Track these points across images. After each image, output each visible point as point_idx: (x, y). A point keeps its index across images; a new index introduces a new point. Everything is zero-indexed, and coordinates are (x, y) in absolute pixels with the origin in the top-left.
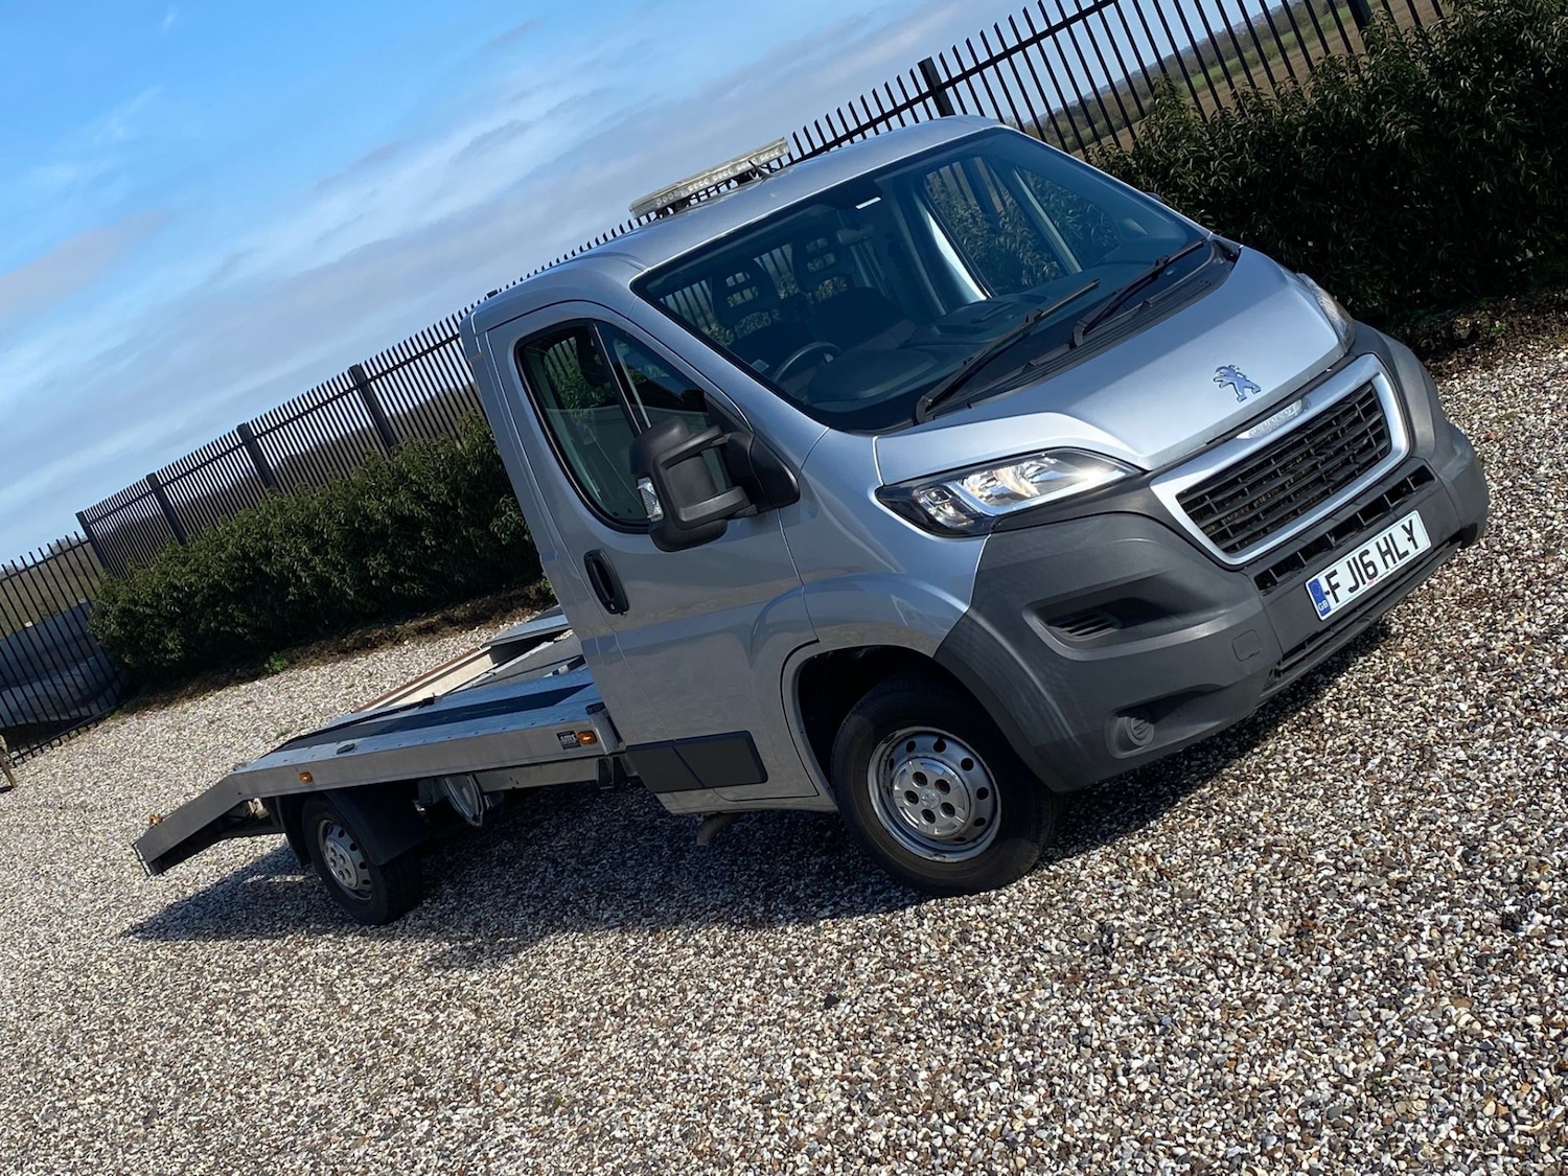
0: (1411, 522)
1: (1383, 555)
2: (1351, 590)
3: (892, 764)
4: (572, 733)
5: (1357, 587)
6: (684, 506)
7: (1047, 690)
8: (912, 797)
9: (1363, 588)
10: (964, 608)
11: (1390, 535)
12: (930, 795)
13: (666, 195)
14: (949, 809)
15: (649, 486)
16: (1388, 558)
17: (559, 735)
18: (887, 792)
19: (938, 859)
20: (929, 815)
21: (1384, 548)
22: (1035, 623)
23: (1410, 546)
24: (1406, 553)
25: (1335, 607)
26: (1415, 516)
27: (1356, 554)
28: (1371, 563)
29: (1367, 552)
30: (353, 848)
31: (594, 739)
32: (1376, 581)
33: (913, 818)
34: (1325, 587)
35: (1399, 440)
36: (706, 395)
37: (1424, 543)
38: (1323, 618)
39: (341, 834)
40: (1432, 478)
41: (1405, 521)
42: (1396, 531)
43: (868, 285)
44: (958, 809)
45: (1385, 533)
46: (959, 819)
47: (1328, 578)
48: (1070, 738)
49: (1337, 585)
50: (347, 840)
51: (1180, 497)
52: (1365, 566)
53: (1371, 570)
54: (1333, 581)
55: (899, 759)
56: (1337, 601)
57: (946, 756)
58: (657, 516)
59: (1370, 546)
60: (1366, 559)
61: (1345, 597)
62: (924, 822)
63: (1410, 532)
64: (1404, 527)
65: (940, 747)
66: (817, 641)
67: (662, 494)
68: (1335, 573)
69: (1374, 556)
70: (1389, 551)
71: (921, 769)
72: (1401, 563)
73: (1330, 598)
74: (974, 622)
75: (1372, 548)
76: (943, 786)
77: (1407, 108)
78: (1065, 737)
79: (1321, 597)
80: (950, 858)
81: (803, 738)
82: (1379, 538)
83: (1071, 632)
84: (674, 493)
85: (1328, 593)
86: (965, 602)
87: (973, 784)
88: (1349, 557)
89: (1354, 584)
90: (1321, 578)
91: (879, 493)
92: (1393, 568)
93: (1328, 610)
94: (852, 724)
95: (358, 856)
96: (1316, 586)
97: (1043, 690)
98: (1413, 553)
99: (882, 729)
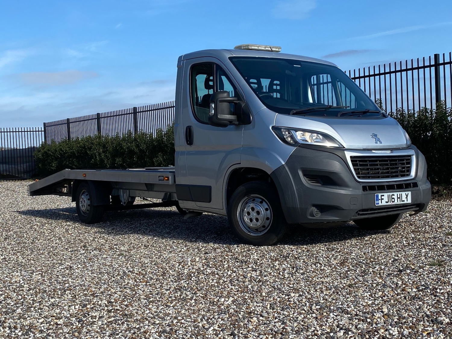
0: (408, 194)
1: (398, 198)
3: (247, 203)
4: (163, 176)
5: (388, 202)
6: (220, 114)
7: (297, 192)
8: (249, 213)
9: (389, 203)
10: (283, 163)
12: (254, 215)
13: (245, 46)
14: (257, 220)
15: (213, 105)
16: (399, 199)
17: (159, 176)
18: (242, 210)
19: (249, 233)
20: (251, 220)
21: (399, 197)
22: (300, 173)
23: (405, 200)
24: (404, 201)
25: (380, 204)
26: (410, 193)
27: (391, 194)
28: (394, 198)
30: (89, 199)
31: (168, 180)
32: (393, 203)
33: (246, 219)
34: (380, 198)
35: (413, 173)
36: (237, 90)
37: (409, 201)
38: (376, 205)
39: (87, 195)
40: (417, 186)
41: (407, 193)
42: (404, 194)
43: (286, 99)
44: (260, 221)
45: (401, 193)
46: (259, 224)
47: (381, 196)
48: (298, 208)
49: (383, 199)
50: (88, 197)
51: (351, 157)
53: (393, 200)
54: (383, 197)
55: (249, 202)
56: (381, 203)
57: (262, 205)
58: (212, 114)
59: (395, 194)
60: (393, 197)
61: (384, 203)
62: (249, 221)
63: (407, 196)
64: (406, 194)
65: (261, 202)
66: (240, 163)
67: (216, 109)
68: (383, 196)
69: (395, 197)
71: (254, 207)
72: (402, 203)
73: (380, 201)
74: (285, 167)
75: (396, 195)
76: (258, 213)
77: (441, 126)
78: (297, 207)
79: (378, 200)
80: (252, 234)
81: (225, 191)
82: (399, 193)
83: (309, 180)
84: (219, 110)
85: (380, 200)
86: (284, 162)
87: (266, 215)
88: (389, 194)
89: (387, 201)
90: (380, 195)
91: (273, 128)
92: (399, 203)
93: (378, 204)
94: (241, 188)
95: (89, 202)
96: (377, 196)
97: (296, 192)
98: (406, 202)
99: (247, 193)
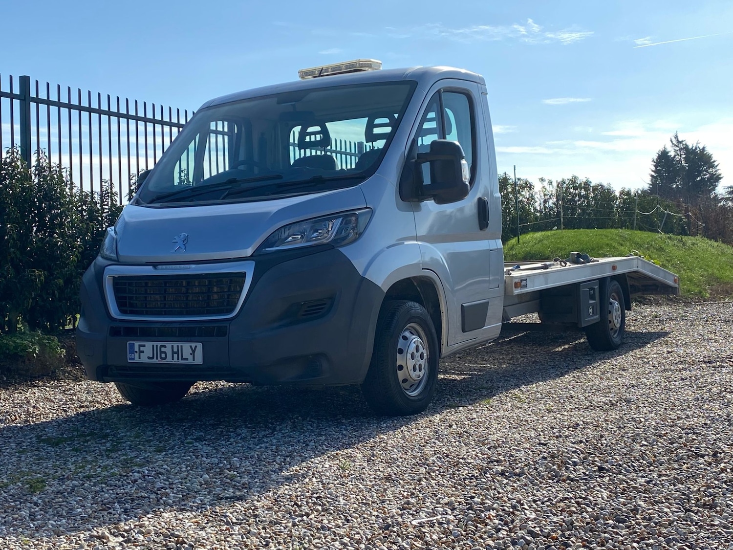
0: (196, 347)
1: (173, 353)
2: (149, 358)
5: (153, 358)
9: (155, 361)
11: (182, 346)
16: (175, 356)
21: (175, 350)
23: (191, 358)
24: (187, 359)
25: (137, 360)
26: (200, 346)
27: (159, 344)
28: (165, 353)
29: (165, 347)
32: (164, 362)
34: (137, 349)
37: (199, 360)
38: (129, 361)
40: (226, 335)
41: (193, 345)
42: (187, 347)
45: (180, 344)
47: (140, 346)
49: (143, 352)
52: (161, 352)
53: (163, 355)
54: (142, 349)
56: (140, 358)
60: (163, 349)
61: (144, 359)
63: (194, 351)
64: (191, 346)
68: (144, 346)
69: (168, 350)
70: (177, 353)
72: (181, 362)
73: (137, 355)
75: (169, 346)
79: (133, 351)
82: (175, 344)
85: (137, 352)
88: (155, 344)
89: (151, 356)
90: (137, 344)
92: (175, 361)
93: (133, 359)
96: (132, 346)
98: (190, 361)
